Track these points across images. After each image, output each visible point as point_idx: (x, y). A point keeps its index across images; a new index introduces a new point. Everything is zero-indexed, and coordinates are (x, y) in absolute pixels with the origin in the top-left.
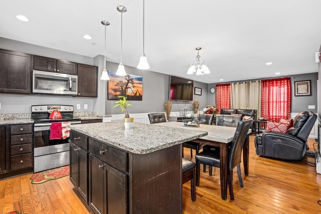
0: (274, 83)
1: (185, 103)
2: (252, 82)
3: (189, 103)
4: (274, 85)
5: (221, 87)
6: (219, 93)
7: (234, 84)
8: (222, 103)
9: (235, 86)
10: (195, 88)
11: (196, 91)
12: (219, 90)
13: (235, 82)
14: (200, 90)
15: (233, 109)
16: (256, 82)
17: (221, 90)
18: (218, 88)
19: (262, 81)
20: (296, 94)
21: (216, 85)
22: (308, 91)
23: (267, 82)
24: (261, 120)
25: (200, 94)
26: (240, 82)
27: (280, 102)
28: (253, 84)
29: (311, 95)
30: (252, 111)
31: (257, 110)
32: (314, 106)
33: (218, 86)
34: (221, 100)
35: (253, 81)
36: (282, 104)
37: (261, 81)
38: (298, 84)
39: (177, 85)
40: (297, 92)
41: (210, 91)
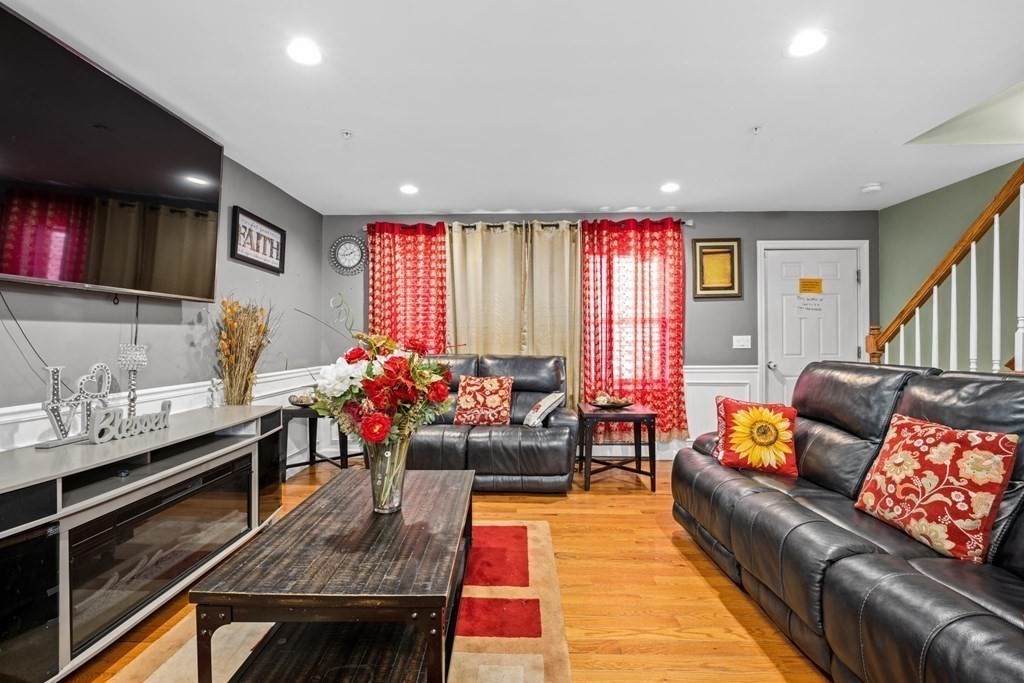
0: (629, 239)
1: (137, 319)
2: (543, 226)
3: (178, 321)
4: (629, 248)
5: (397, 238)
6: (387, 269)
7: (464, 227)
8: (399, 327)
9: (464, 241)
10: (236, 211)
11: (242, 240)
12: (387, 251)
13: (468, 223)
14: (277, 237)
15: (456, 356)
16: (557, 226)
17: (398, 257)
18: (378, 241)
19: (583, 223)
20: (699, 292)
21: (370, 226)
22: (732, 281)
23: (605, 232)
24: (603, 408)
25: (276, 263)
26: (494, 223)
27: (651, 321)
28: (548, 234)
29: (739, 297)
31: (565, 359)
32: (749, 337)
33: (381, 232)
34: (396, 297)
35: (550, 222)
36: (656, 328)
37: (579, 226)
38: (704, 250)
39: (105, 204)
40: (702, 282)
41: (335, 253)
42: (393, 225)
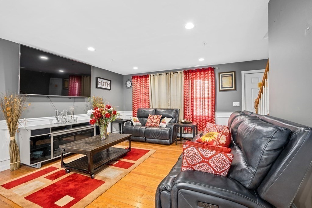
0: (197, 75)
2: (173, 73)
3: (84, 101)
4: (197, 77)
5: (138, 80)
6: (136, 87)
7: (154, 75)
8: (139, 101)
9: (154, 79)
10: (97, 78)
11: (99, 84)
12: (136, 83)
13: (154, 73)
14: (109, 82)
15: (152, 108)
16: (177, 73)
17: (139, 84)
18: (134, 80)
20: (221, 89)
21: (132, 77)
22: (232, 85)
23: (190, 73)
24: (183, 123)
25: (109, 88)
26: (161, 73)
27: (204, 98)
28: (175, 75)
29: (235, 90)
30: (174, 111)
31: (179, 110)
32: (239, 103)
33: (135, 78)
34: (138, 94)
35: (175, 71)
36: (206, 100)
37: (183, 72)
38: (223, 76)
40: (222, 86)
41: (126, 84)
42: (137, 76)
